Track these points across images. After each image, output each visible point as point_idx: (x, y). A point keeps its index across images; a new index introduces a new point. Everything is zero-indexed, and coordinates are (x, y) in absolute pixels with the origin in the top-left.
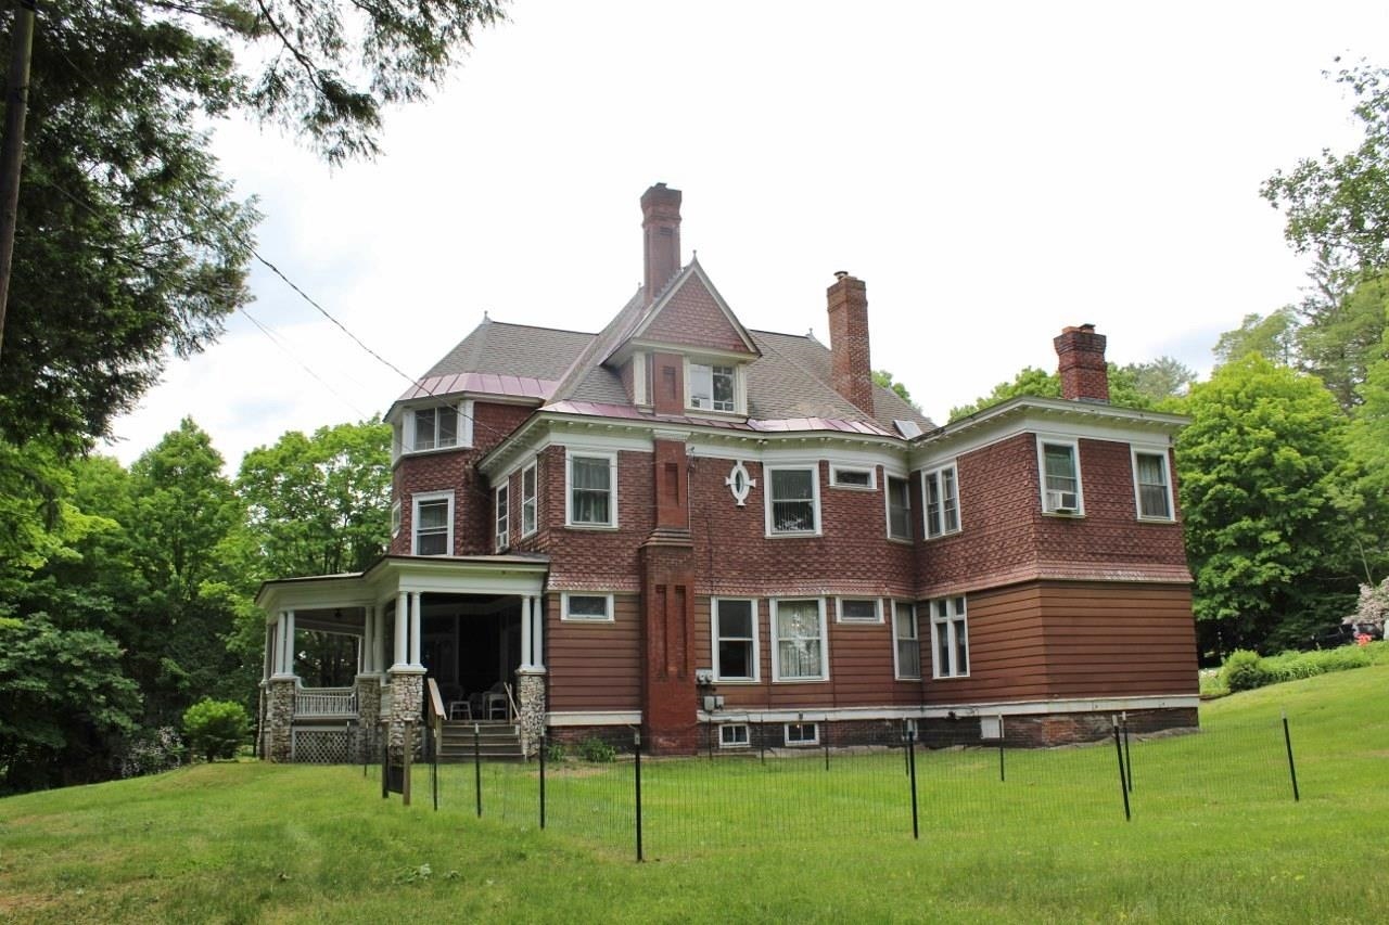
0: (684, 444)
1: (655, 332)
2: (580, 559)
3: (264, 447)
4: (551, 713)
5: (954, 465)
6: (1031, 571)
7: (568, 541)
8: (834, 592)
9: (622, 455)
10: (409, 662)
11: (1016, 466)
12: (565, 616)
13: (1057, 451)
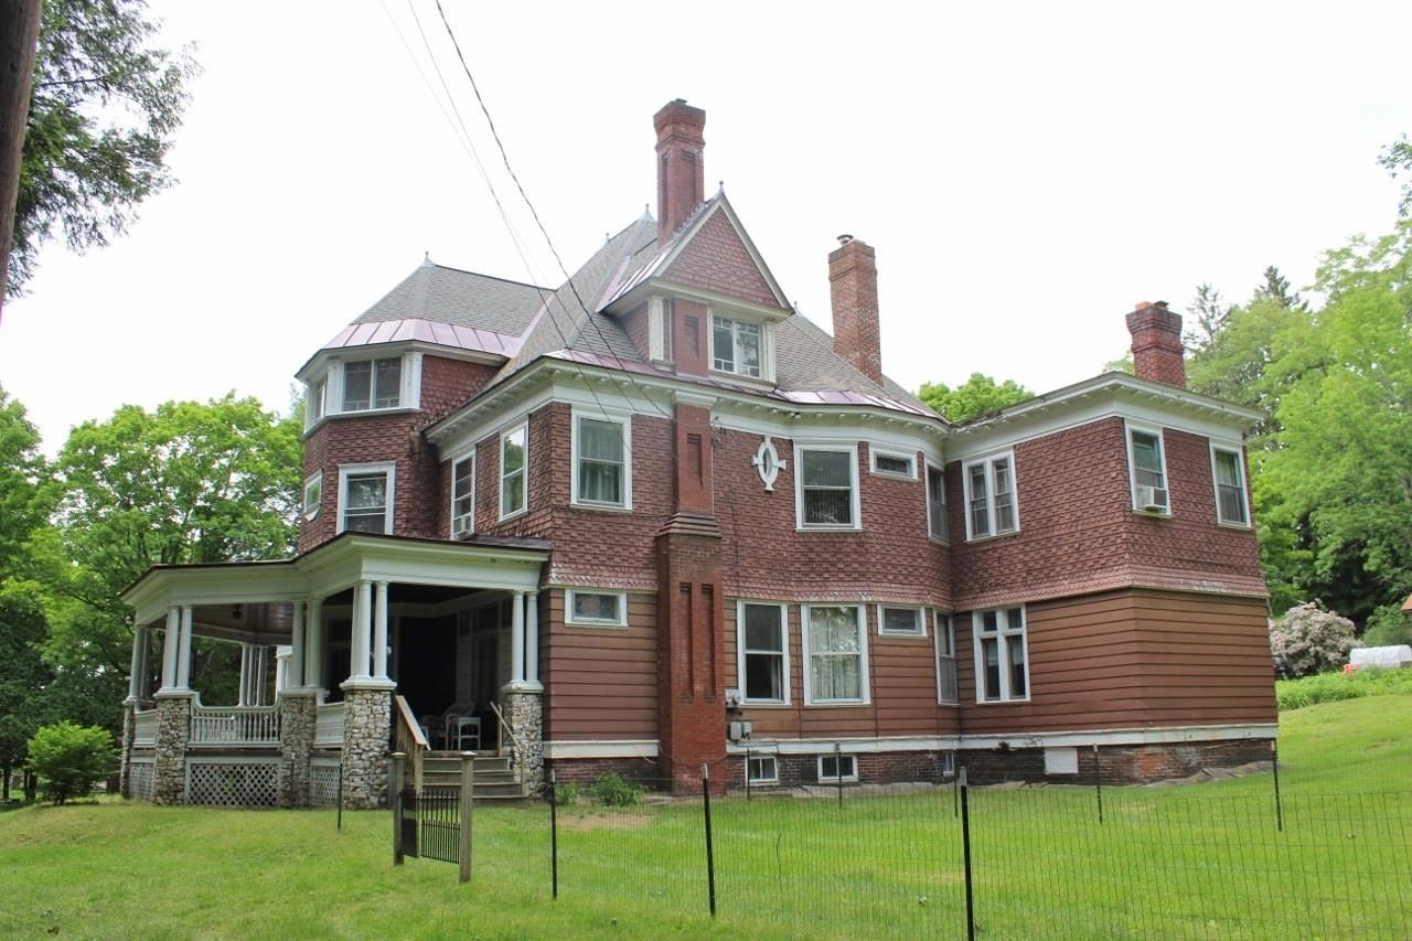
0: (708, 411)
1: (677, 273)
2: (588, 546)
3: (94, 421)
4: (552, 742)
5: (1011, 455)
6: (1122, 578)
7: (572, 523)
8: (875, 599)
9: (638, 420)
10: (372, 673)
11: (1100, 455)
12: (569, 618)
13: (1145, 440)
